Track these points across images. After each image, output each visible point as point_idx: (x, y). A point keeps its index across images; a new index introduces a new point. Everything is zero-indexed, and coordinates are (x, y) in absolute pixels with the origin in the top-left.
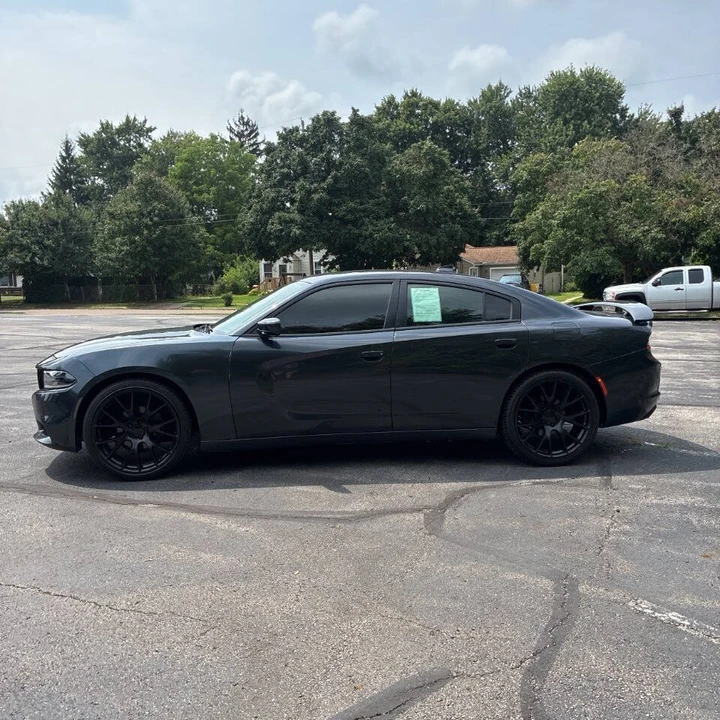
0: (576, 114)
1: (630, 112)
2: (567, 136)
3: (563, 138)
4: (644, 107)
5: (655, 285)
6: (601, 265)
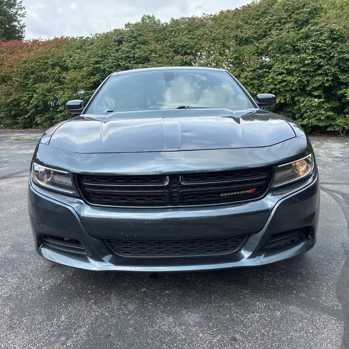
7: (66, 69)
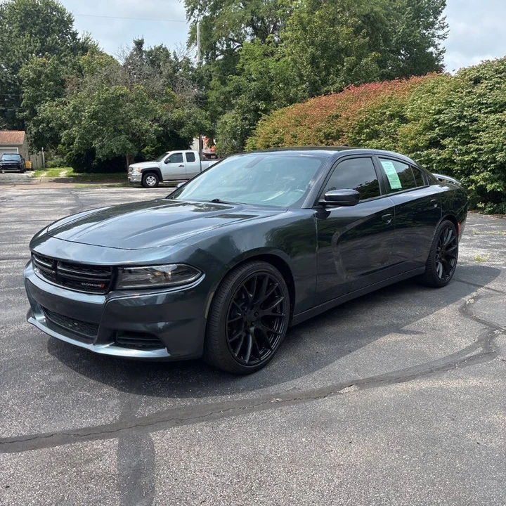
0: (40, 30)
1: (78, 37)
2: (35, 47)
3: (32, 47)
4: (86, 34)
5: (166, 163)
6: (124, 148)
7: (404, 120)
